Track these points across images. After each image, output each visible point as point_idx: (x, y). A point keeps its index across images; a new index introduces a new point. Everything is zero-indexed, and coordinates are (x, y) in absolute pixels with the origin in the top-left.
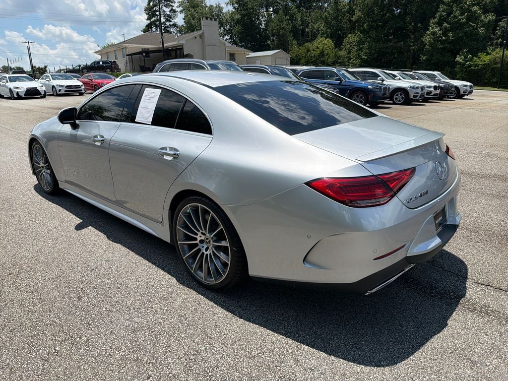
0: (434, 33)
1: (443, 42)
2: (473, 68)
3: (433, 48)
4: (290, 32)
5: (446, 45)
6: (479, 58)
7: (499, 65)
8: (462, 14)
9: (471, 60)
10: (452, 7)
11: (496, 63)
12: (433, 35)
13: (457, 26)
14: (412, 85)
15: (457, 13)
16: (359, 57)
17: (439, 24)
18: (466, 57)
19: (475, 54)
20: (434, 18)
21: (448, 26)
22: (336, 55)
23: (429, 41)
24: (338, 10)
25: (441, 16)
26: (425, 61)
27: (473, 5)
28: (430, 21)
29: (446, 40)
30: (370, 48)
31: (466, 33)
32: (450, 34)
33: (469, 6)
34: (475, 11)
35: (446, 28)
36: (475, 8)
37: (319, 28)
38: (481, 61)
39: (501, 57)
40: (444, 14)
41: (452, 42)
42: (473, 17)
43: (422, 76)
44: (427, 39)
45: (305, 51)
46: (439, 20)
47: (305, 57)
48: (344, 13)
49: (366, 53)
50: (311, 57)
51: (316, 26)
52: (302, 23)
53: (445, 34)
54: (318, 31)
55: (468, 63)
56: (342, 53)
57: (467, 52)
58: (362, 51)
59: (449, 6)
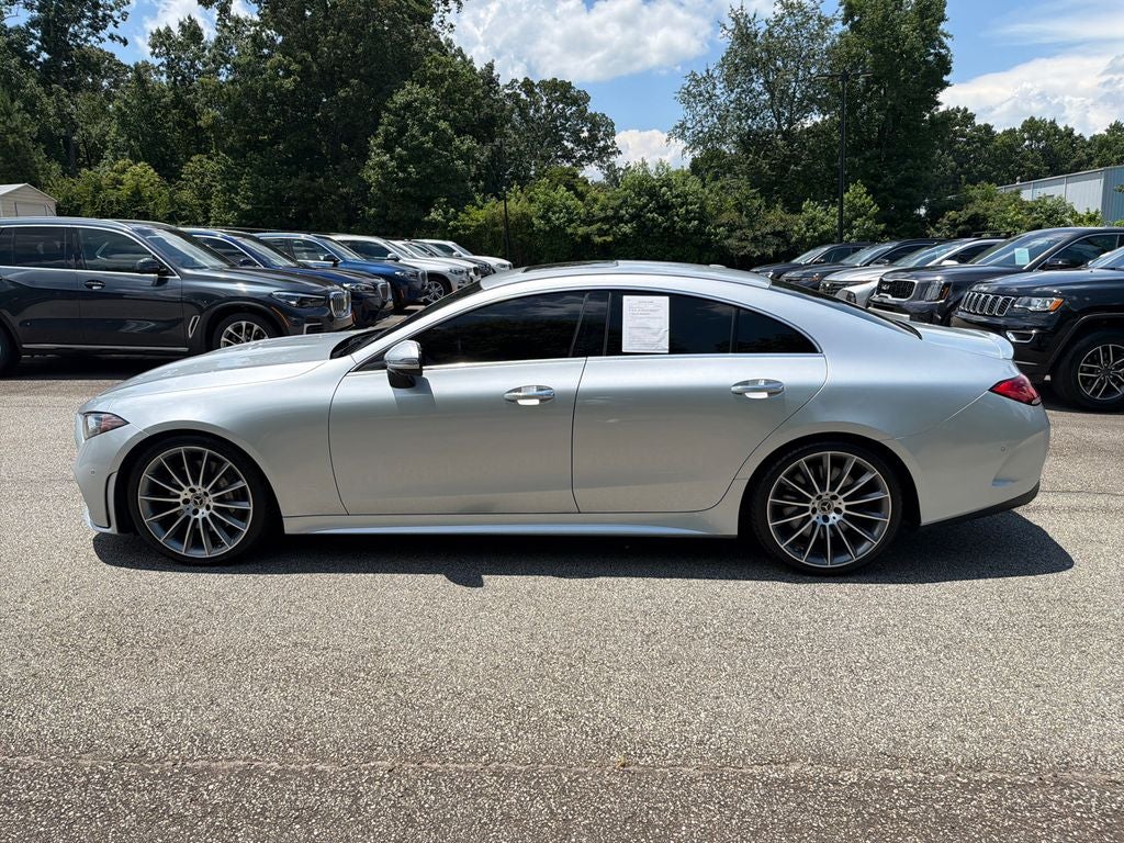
0: (382, 165)
1: (401, 183)
2: (461, 232)
3: (384, 192)
4: (36, 141)
5: (408, 189)
6: (468, 214)
7: (502, 228)
8: (425, 133)
9: (455, 218)
10: (403, 118)
11: (496, 225)
12: (381, 168)
13: (418, 155)
14: (453, 267)
15: (416, 130)
16: (233, 206)
17: (388, 147)
18: (446, 213)
19: (460, 208)
20: (376, 136)
21: (405, 152)
22: (172, 202)
23: (377, 181)
24: (149, 98)
25: (387, 133)
26: (374, 217)
27: (439, 118)
28: (369, 143)
29: (405, 179)
30: (255, 187)
31: (436, 167)
32: (411, 169)
33: (432, 119)
34: (443, 130)
35: (400, 156)
36: (443, 125)
37: (104, 136)
38: (472, 220)
39: (503, 213)
40: (392, 129)
41: (416, 184)
42: (442, 140)
43: (435, 250)
44: (371, 175)
45: (91, 188)
46: (386, 140)
47: (93, 203)
48: (165, 107)
49: (248, 198)
50: (111, 203)
51: (95, 131)
52: (63, 122)
53: (402, 167)
54: (104, 143)
55: (451, 223)
56: (186, 195)
57: (446, 203)
58: (237, 194)
59: (399, 116)
